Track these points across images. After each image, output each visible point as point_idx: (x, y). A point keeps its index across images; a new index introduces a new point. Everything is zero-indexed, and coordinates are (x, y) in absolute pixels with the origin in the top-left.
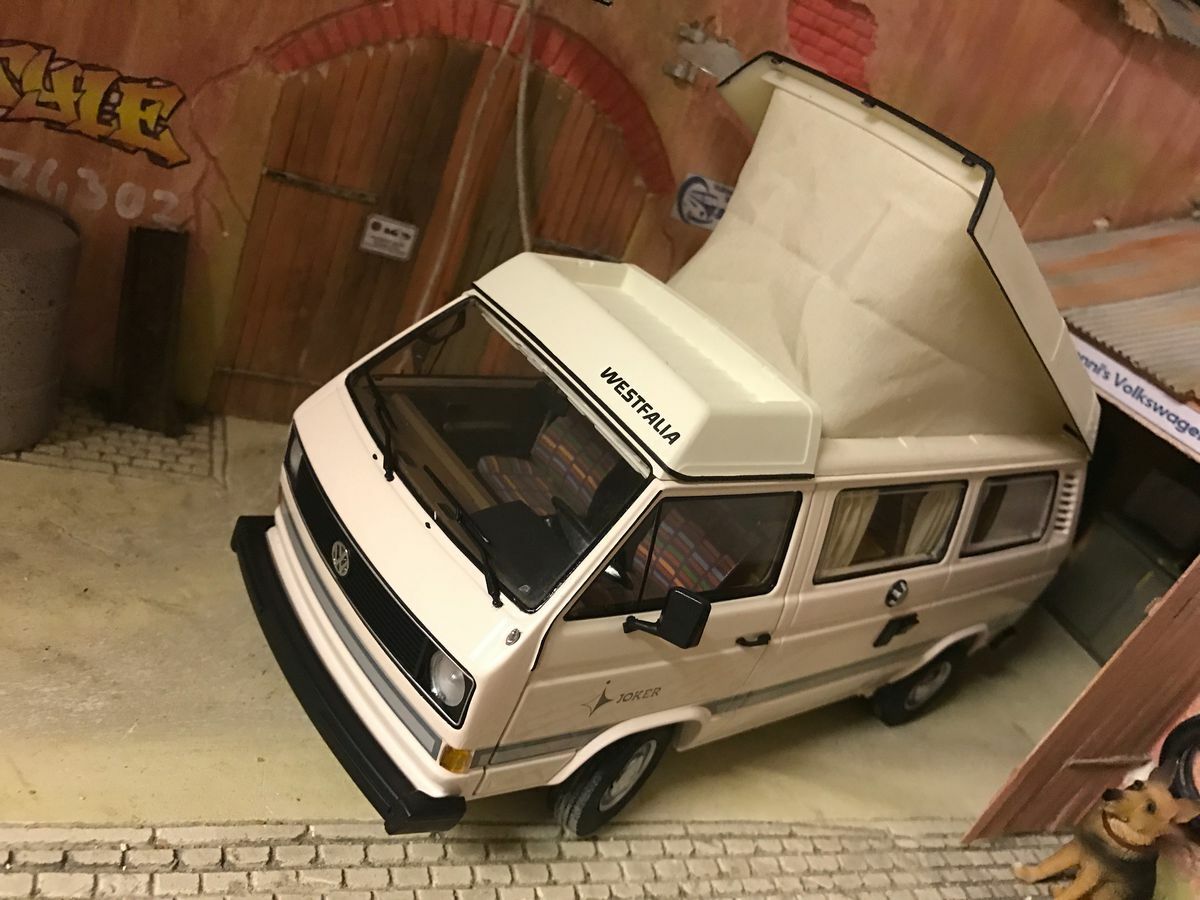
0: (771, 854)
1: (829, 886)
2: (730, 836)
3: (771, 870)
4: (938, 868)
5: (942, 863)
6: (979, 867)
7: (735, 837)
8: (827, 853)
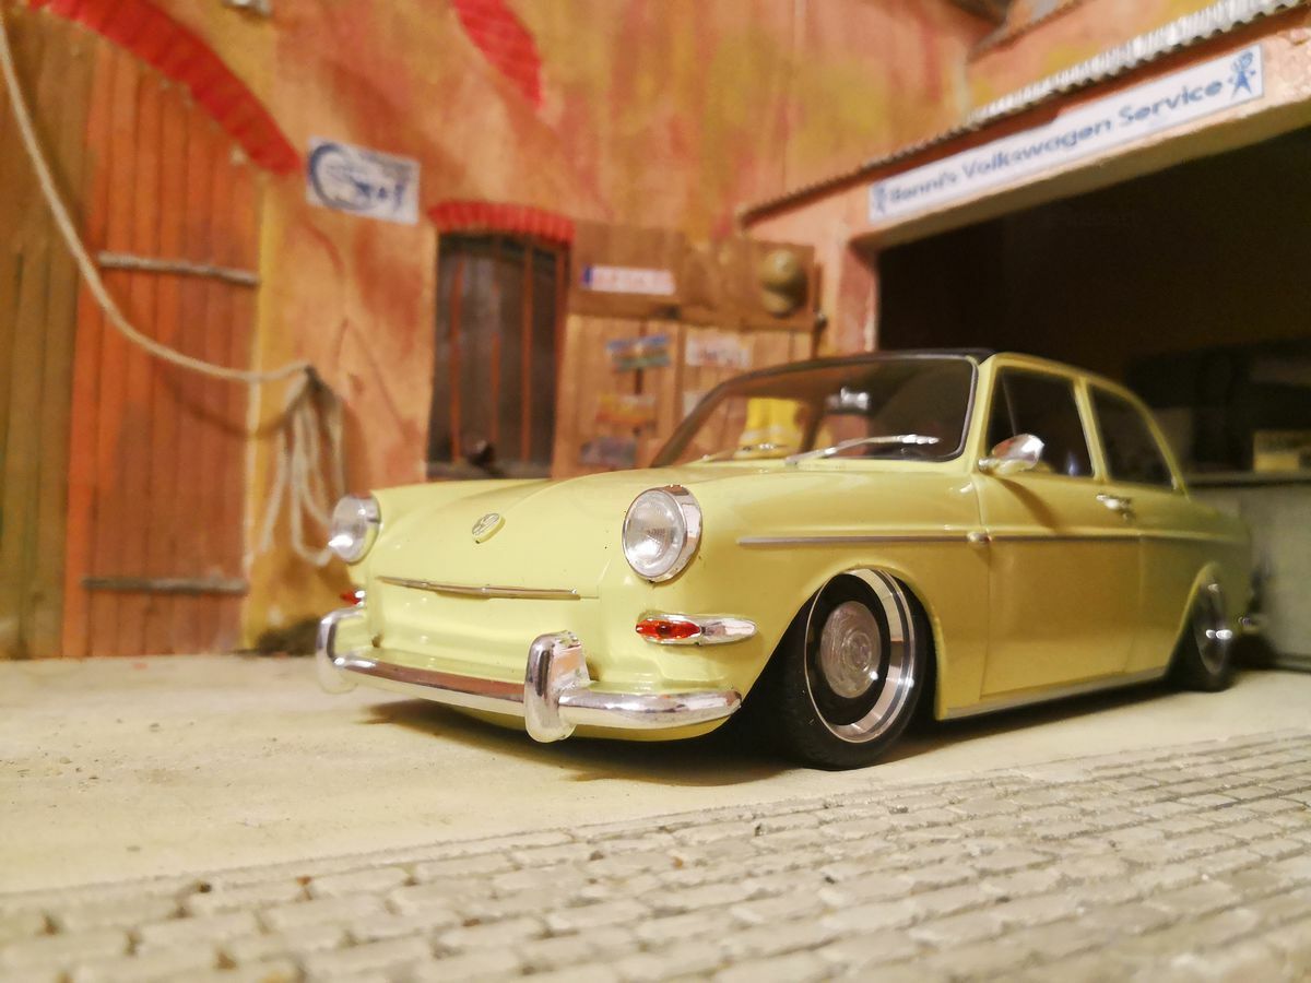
0: (795, 827)
1: (956, 836)
2: (687, 825)
3: (807, 843)
4: (1152, 787)
5: (1156, 784)
6: (1220, 776)
7: (699, 825)
8: (920, 809)
